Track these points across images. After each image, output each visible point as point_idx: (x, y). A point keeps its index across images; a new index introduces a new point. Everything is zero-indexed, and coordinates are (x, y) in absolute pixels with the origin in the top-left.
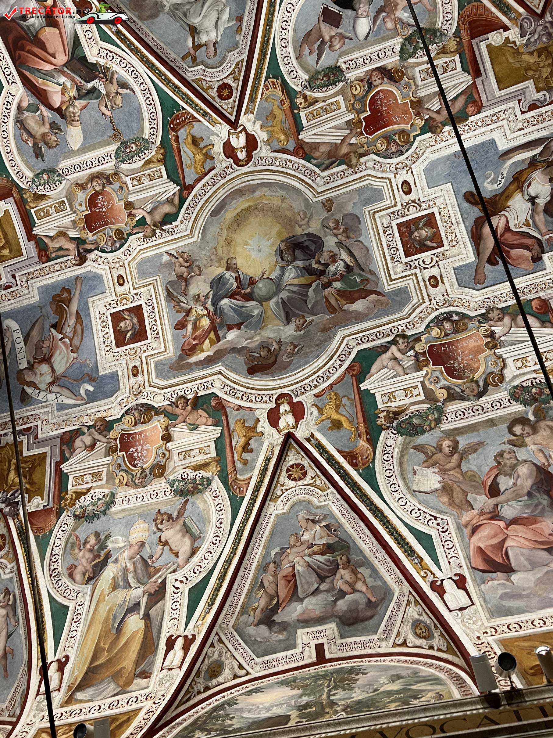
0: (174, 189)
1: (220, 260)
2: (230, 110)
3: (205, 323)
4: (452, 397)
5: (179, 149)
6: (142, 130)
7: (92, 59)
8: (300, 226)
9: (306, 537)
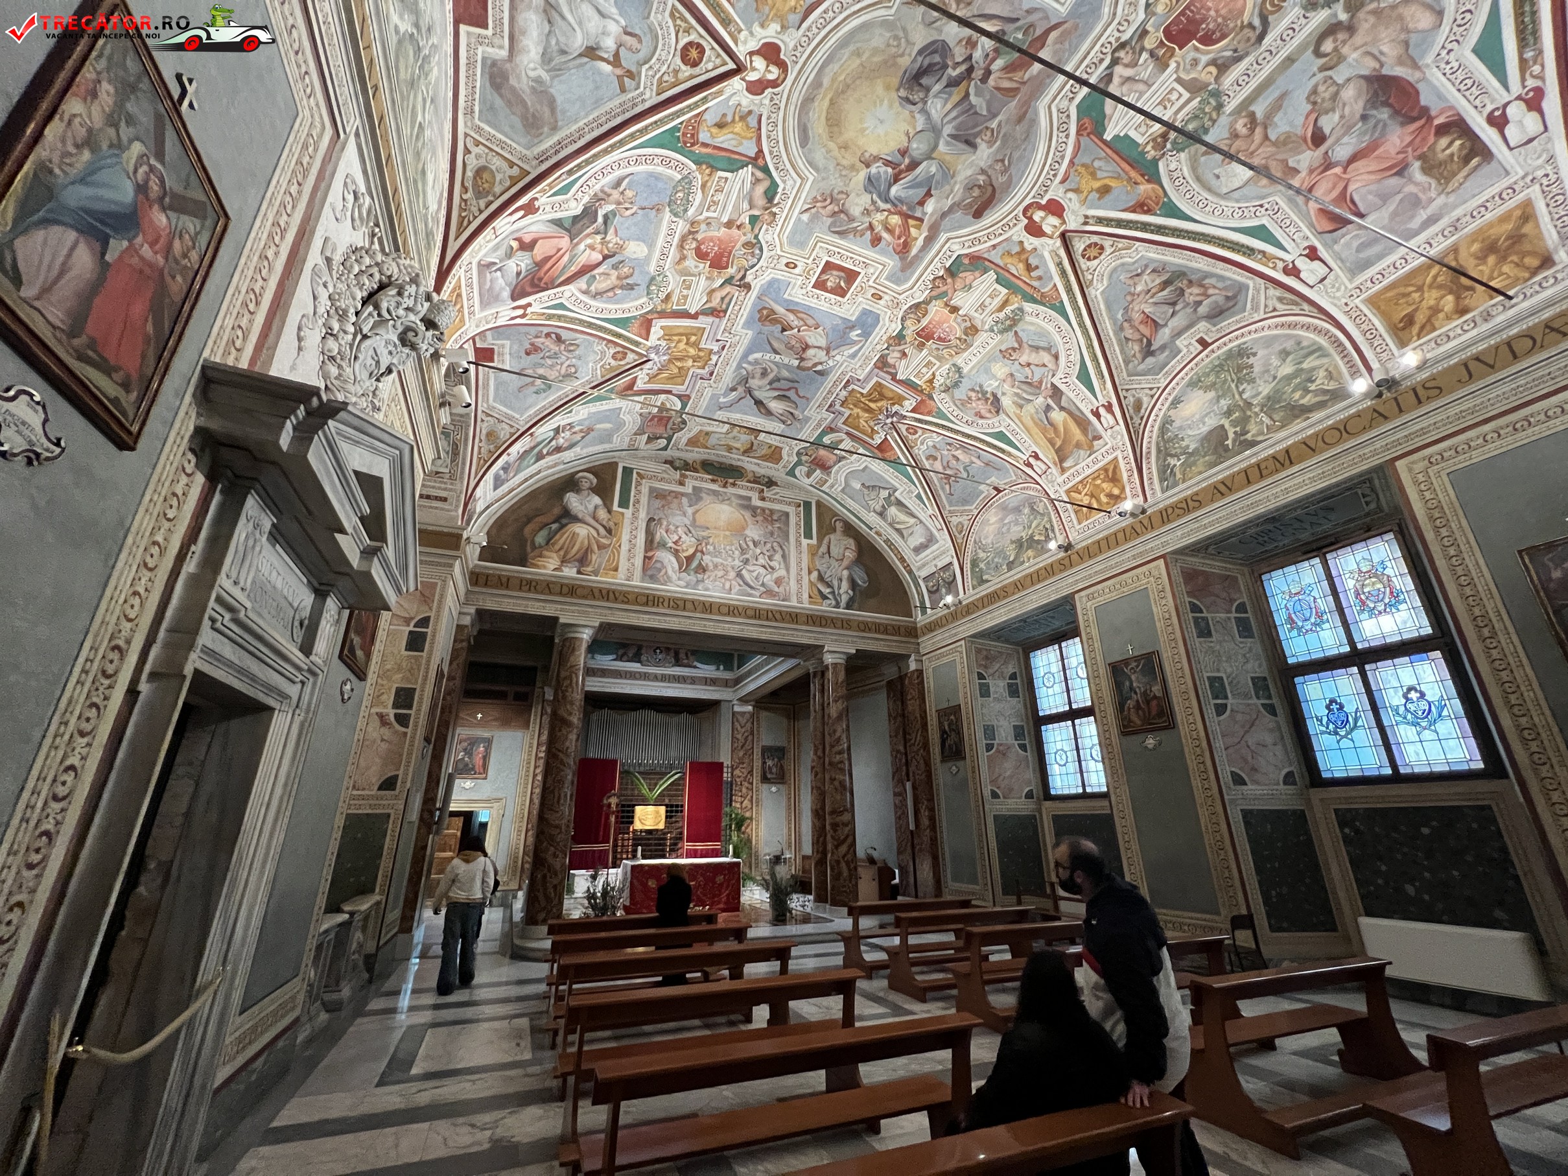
0: (747, 173)
1: (853, 167)
2: (718, 61)
3: (895, 220)
4: (1222, 67)
5: (715, 148)
6: (671, 179)
7: (578, 211)
8: (902, 55)
9: (1139, 288)
